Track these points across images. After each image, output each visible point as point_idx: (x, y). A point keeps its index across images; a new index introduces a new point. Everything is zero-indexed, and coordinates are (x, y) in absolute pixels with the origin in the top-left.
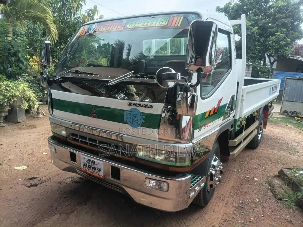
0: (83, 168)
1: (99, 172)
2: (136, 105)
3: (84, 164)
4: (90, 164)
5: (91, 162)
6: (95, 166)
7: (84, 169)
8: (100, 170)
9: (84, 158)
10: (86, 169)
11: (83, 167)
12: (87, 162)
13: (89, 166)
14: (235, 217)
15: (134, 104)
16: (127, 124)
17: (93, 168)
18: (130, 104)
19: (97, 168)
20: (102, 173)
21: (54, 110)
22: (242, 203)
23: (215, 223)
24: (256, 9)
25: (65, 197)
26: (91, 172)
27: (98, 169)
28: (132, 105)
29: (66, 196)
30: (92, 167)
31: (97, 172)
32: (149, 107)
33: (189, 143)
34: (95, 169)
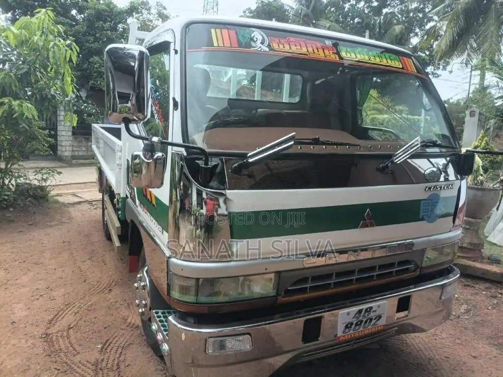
0: (341, 335)
1: (378, 322)
2: (436, 188)
4: (361, 318)
5: (363, 313)
6: (371, 315)
7: (344, 336)
8: (380, 318)
9: (349, 314)
10: (351, 332)
11: (344, 332)
12: (354, 317)
13: (357, 324)
17: (366, 322)
20: (383, 321)
26: (362, 332)
27: (376, 318)
30: (364, 320)
34: (371, 319)
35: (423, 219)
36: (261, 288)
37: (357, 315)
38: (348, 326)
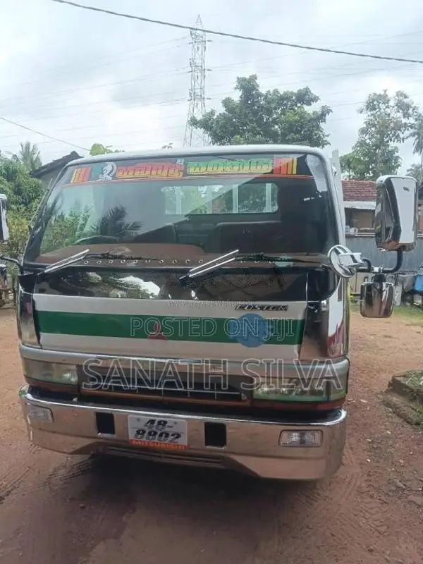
0: (135, 439)
1: (176, 440)
2: (254, 308)
3: (138, 432)
4: (154, 429)
5: (156, 424)
6: (167, 429)
7: (137, 441)
8: (179, 436)
9: (138, 420)
10: (144, 439)
11: (136, 436)
12: (146, 426)
13: (150, 433)
14: (378, 464)
15: (250, 307)
16: (237, 342)
17: (161, 435)
18: (242, 308)
19: (171, 434)
20: (183, 441)
21: (41, 333)
22: (373, 441)
23: (359, 483)
24: (255, 125)
25: (83, 508)
26: (157, 443)
27: (173, 435)
28: (246, 308)
29: (82, 505)
30: (159, 432)
31: (171, 441)
32: (281, 309)
33: (342, 360)
34: (167, 435)
35: (234, 341)
36: (70, 377)
37: (149, 425)
38: (140, 432)
